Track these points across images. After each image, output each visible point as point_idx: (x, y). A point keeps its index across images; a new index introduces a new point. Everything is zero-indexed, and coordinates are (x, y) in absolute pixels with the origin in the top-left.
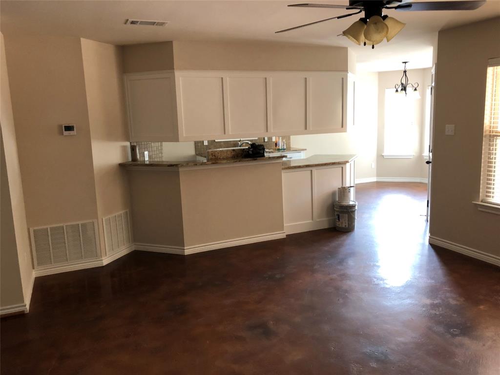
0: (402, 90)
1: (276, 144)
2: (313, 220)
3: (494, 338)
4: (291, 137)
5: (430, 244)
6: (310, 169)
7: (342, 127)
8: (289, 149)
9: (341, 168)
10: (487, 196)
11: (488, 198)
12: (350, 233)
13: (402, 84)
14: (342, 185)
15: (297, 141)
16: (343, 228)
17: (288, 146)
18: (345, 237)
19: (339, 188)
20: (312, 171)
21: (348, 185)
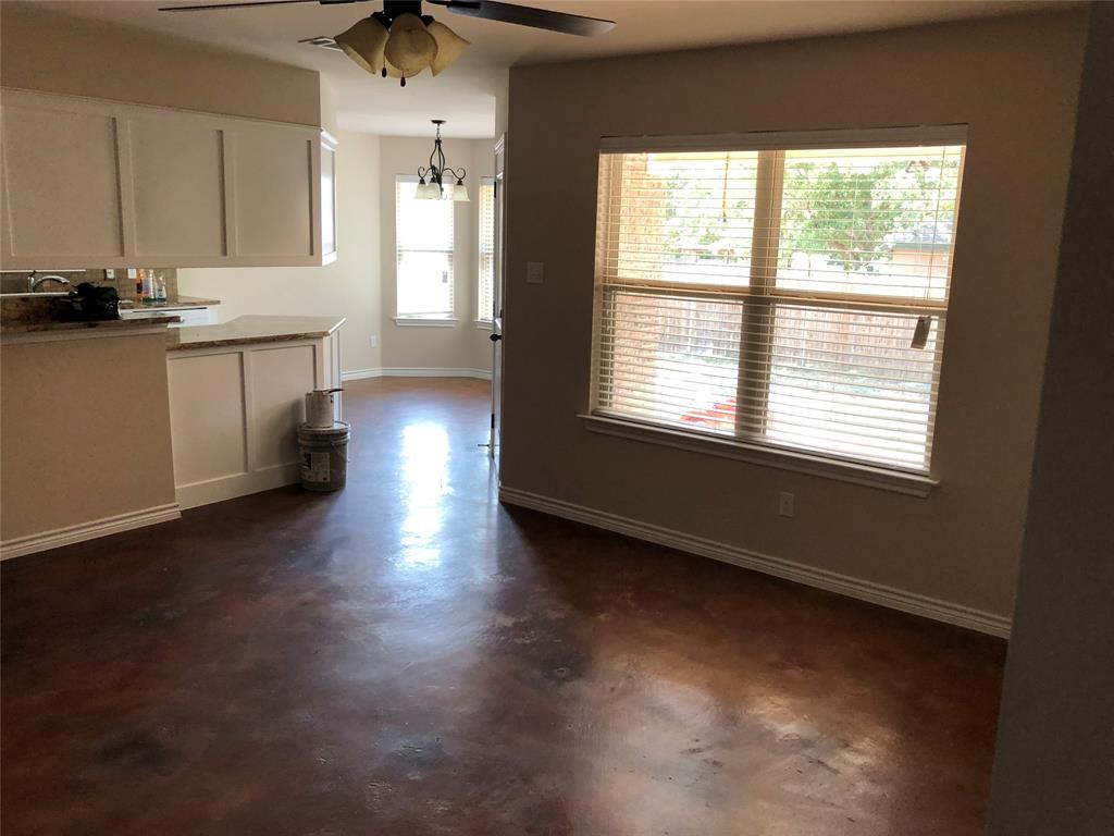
0: (433, 180)
1: (139, 287)
2: (246, 471)
3: (628, 672)
4: (178, 270)
5: (502, 502)
6: (238, 349)
7: (312, 254)
8: (173, 299)
9: (311, 348)
10: (601, 403)
11: (602, 407)
12: (334, 495)
13: (433, 168)
14: (316, 387)
15: (193, 281)
16: (319, 483)
17: (170, 292)
18: (322, 505)
19: (308, 394)
20: (241, 353)
21: (327, 387)
